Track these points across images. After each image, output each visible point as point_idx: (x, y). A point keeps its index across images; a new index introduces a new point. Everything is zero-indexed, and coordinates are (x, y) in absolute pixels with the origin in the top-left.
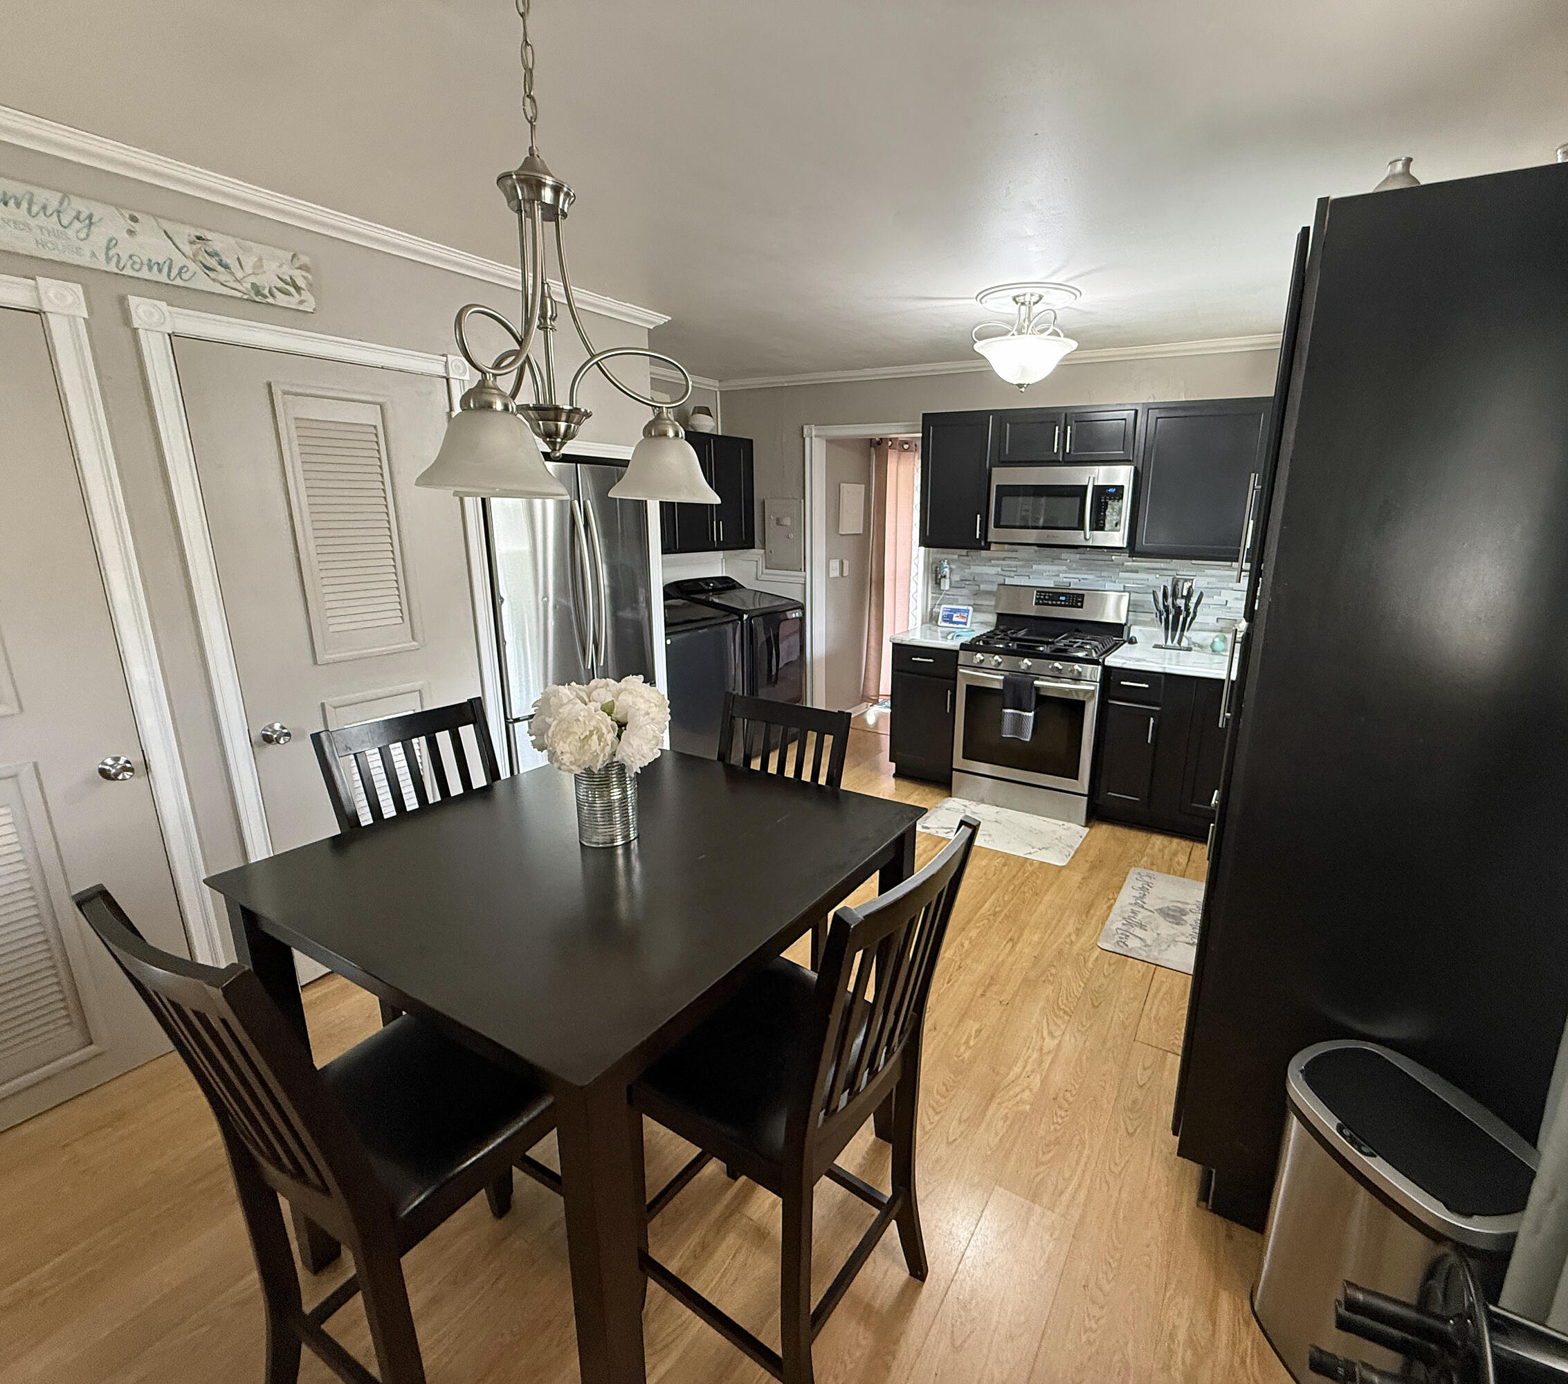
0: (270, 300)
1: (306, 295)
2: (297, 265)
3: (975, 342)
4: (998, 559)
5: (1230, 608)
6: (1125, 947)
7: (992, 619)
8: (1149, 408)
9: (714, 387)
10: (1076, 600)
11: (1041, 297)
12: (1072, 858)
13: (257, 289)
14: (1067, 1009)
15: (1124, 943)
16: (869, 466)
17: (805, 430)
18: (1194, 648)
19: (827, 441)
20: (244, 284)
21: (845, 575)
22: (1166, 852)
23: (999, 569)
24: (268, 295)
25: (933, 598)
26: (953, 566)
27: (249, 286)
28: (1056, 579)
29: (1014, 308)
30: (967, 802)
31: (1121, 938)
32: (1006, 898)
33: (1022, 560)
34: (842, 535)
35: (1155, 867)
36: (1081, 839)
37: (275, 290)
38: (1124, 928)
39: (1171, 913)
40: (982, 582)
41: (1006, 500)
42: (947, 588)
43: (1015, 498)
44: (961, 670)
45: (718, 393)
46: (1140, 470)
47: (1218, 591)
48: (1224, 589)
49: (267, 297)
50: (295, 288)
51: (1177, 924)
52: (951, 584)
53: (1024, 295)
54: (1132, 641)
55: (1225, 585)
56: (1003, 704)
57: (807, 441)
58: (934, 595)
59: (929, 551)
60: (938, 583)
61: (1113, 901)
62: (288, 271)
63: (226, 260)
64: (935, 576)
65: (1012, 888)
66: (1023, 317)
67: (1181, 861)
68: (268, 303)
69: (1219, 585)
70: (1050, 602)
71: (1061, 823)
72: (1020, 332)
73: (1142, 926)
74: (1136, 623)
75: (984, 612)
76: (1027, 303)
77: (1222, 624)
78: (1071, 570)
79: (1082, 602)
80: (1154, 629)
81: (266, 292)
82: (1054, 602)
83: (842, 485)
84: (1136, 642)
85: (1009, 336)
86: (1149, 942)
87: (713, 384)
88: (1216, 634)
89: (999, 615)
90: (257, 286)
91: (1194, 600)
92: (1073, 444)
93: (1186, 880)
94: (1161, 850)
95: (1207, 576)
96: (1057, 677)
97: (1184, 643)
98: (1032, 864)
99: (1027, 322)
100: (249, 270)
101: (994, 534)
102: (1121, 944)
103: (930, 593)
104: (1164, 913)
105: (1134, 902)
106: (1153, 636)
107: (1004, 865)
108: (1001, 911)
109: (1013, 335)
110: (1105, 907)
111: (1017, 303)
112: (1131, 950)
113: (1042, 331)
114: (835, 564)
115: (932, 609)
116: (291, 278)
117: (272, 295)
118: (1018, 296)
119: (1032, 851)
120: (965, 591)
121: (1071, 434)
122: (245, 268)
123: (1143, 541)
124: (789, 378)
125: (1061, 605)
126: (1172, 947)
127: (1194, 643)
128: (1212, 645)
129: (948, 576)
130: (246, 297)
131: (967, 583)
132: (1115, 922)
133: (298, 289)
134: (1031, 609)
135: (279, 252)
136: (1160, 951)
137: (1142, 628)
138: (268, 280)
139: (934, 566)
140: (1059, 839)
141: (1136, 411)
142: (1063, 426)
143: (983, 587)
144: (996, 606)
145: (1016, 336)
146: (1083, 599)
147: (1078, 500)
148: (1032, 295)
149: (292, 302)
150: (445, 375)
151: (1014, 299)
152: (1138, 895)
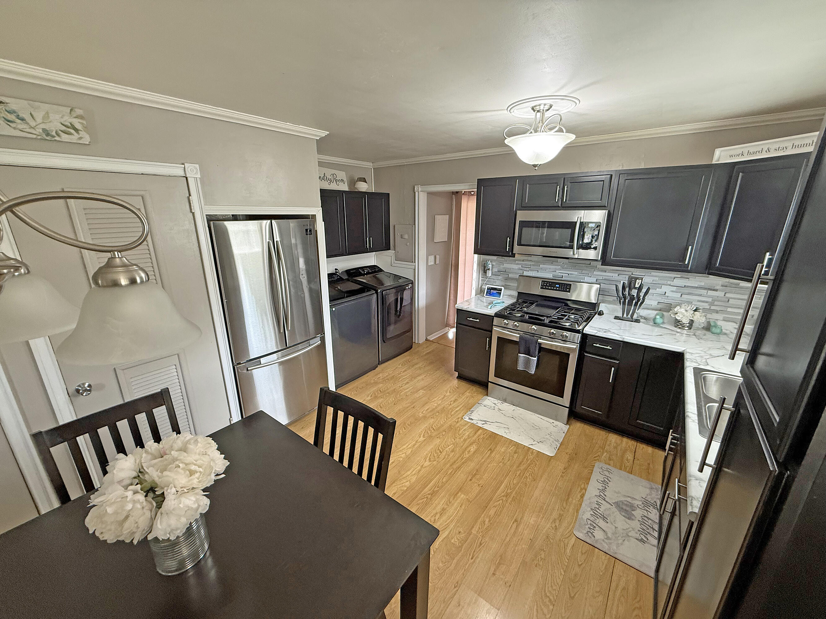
0: (57, 138)
1: (82, 134)
2: (75, 116)
3: (506, 138)
4: (520, 261)
5: (668, 296)
6: (593, 538)
7: (515, 294)
8: (620, 173)
9: (370, 166)
10: (566, 287)
11: (551, 106)
12: (558, 449)
13: (47, 133)
14: (551, 598)
15: (592, 533)
16: (452, 205)
17: (415, 189)
18: (641, 320)
19: (428, 193)
20: (37, 130)
21: (437, 263)
22: (619, 448)
23: (521, 266)
24: (55, 135)
25: (482, 280)
26: (494, 264)
27: (41, 131)
28: (554, 273)
29: (532, 115)
30: (496, 401)
31: (590, 528)
32: (515, 482)
33: (534, 262)
34: (435, 242)
35: (612, 462)
36: (564, 434)
37: (60, 132)
38: (592, 519)
39: (624, 507)
40: (510, 273)
41: (524, 229)
42: (490, 275)
43: (530, 229)
44: (494, 328)
45: (372, 169)
46: (612, 212)
47: (660, 285)
48: (664, 284)
49: (54, 137)
50: (74, 129)
51: (629, 519)
52: (492, 273)
53: (540, 105)
54: (601, 314)
55: (665, 282)
56: (519, 351)
57: (417, 193)
58: (483, 279)
59: (480, 257)
60: (485, 272)
61: (584, 491)
62: (68, 120)
63: (21, 115)
64: (484, 269)
65: (518, 473)
66: (538, 120)
67: (629, 458)
68: (56, 140)
69: (660, 282)
70: (550, 288)
71: (552, 421)
72: (536, 131)
73: (604, 518)
74: (604, 302)
75: (510, 290)
76: (541, 111)
77: (660, 306)
78: (563, 268)
79: (570, 289)
80: (615, 306)
81: (54, 133)
82: (552, 288)
83: (436, 216)
84: (603, 314)
85: (528, 134)
86: (610, 535)
87: (369, 165)
88: (657, 312)
89: (519, 293)
90: (47, 130)
91: (644, 290)
92: (568, 196)
93: (632, 476)
94: (616, 448)
95: (653, 276)
96: (552, 337)
97: (635, 316)
98: (532, 453)
99: (541, 124)
100: (39, 120)
101: (517, 249)
102: (590, 534)
103: (480, 277)
104: (618, 505)
105: (598, 494)
106: (614, 310)
107: (515, 453)
108: (511, 493)
109: (531, 133)
110: (579, 496)
111: (534, 111)
112: (597, 541)
113: (551, 129)
114: (431, 258)
115: (481, 286)
116: (71, 124)
117: (58, 135)
118: (535, 106)
119: (534, 443)
120: (500, 278)
121: (567, 190)
122: (37, 120)
123: (611, 256)
124: (408, 160)
125: (556, 290)
126: (626, 542)
127: (641, 316)
128: (655, 319)
129: (491, 269)
130: (39, 137)
131: (502, 273)
132: (586, 514)
133: (77, 130)
134: (537, 291)
135: (61, 108)
136: (618, 545)
137: (608, 305)
138: (54, 126)
139: (483, 263)
140: (550, 434)
141: (612, 175)
142: (562, 185)
143: (511, 275)
144: (518, 287)
145: (534, 134)
146: (570, 288)
147: (569, 231)
148: (545, 105)
149: (74, 138)
150: (185, 175)
151: (533, 109)
152: (601, 488)
